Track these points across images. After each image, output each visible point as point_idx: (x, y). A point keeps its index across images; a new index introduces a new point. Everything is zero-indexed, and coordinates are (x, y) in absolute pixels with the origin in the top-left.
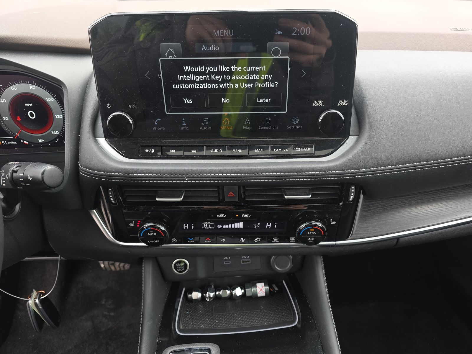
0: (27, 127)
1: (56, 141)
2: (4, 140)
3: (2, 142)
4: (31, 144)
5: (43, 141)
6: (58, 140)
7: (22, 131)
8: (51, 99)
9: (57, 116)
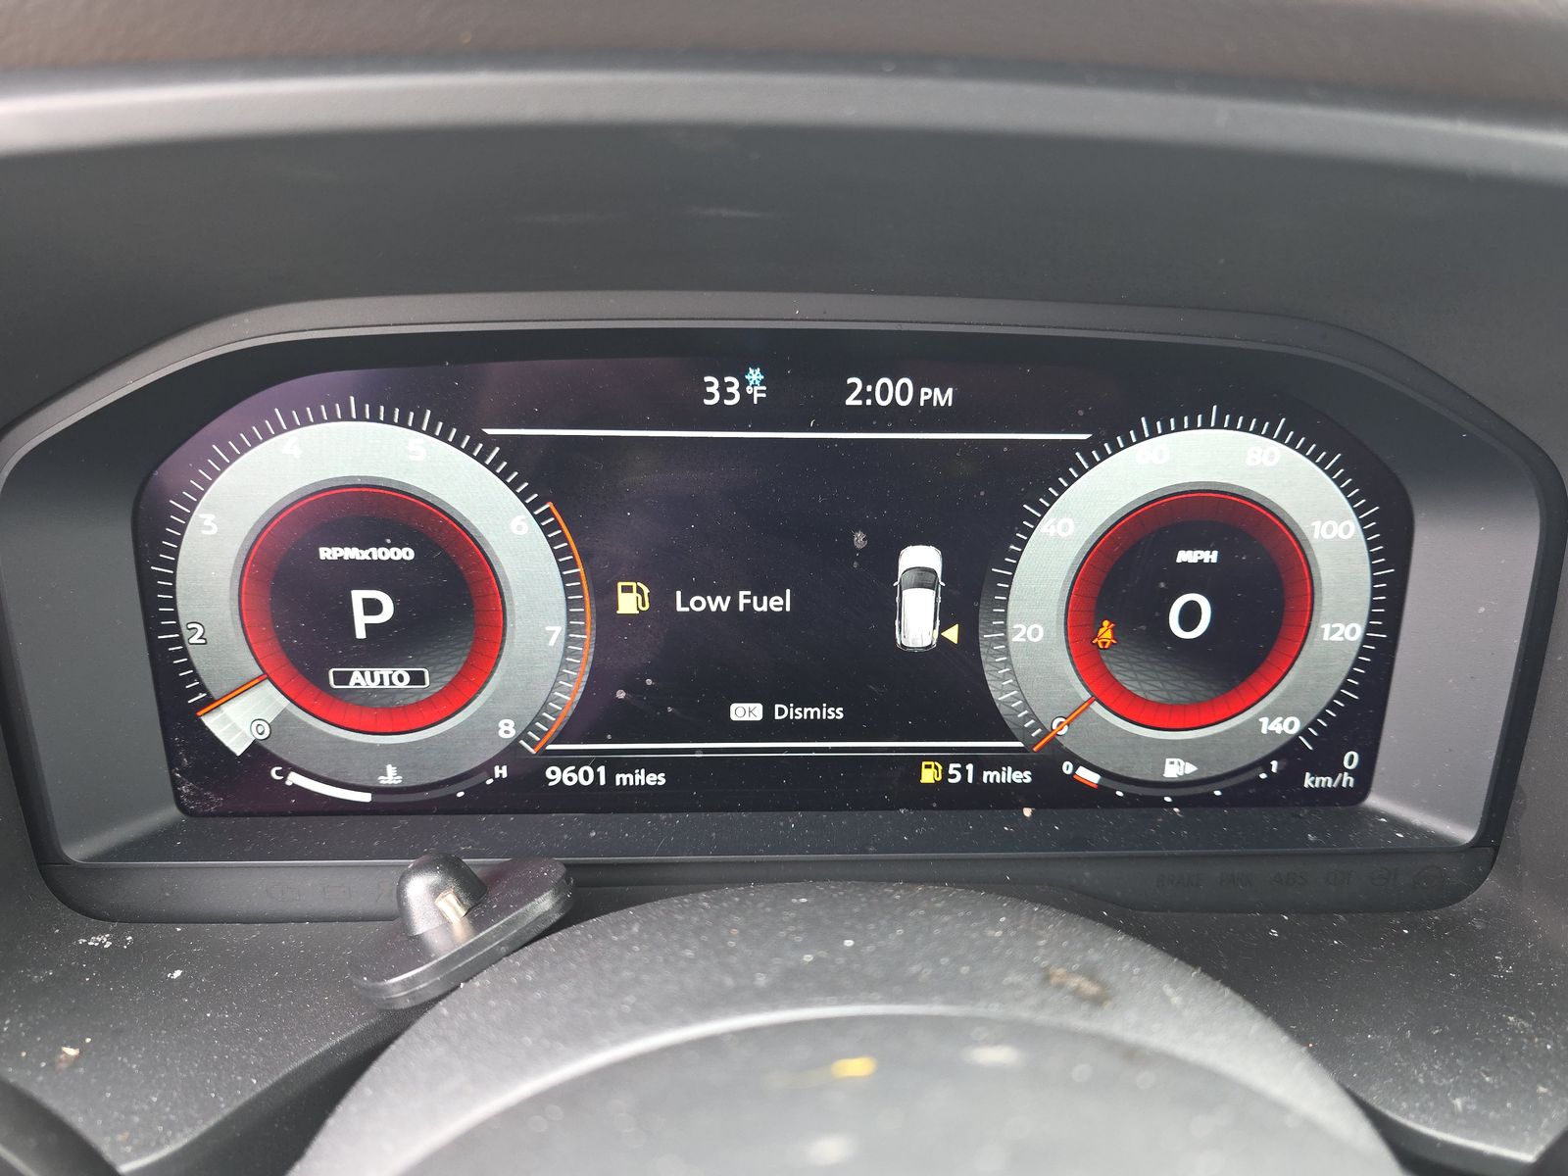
0: (1131, 686)
1: (1263, 776)
2: (963, 757)
3: (952, 766)
4: (1110, 784)
5: (1190, 768)
6: (1274, 770)
7: (1096, 707)
8: (1338, 530)
9: (1333, 631)
